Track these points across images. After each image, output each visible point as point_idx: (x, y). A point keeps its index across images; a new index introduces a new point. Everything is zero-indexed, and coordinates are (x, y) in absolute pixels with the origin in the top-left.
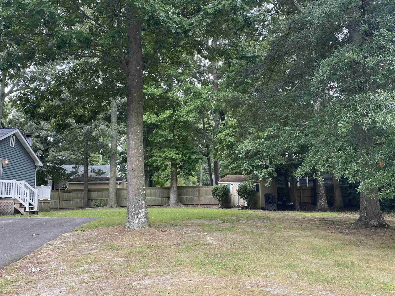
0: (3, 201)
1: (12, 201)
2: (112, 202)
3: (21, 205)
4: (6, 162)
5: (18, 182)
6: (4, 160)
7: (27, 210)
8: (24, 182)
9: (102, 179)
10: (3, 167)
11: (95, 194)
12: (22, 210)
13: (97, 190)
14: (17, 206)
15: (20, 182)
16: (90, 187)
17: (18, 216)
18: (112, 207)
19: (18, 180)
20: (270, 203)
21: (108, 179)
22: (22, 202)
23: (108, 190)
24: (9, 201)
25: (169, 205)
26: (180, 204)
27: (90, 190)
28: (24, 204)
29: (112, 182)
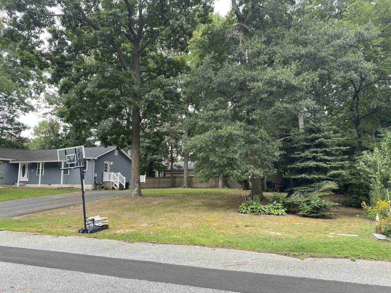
0: (108, 183)
1: (112, 183)
2: (185, 184)
3: (116, 185)
4: (112, 163)
5: (114, 174)
6: (111, 162)
7: (118, 187)
8: (119, 173)
9: (181, 171)
10: (110, 166)
11: (178, 180)
12: (115, 188)
13: (179, 177)
14: (114, 186)
15: (116, 173)
16: (175, 175)
17: (113, 191)
18: (185, 187)
19: (114, 172)
20: (270, 187)
21: (183, 171)
22: (116, 184)
23: (183, 177)
24: (111, 183)
25: (218, 187)
26: (225, 187)
27: (175, 177)
28: (117, 184)
29: (185, 172)
